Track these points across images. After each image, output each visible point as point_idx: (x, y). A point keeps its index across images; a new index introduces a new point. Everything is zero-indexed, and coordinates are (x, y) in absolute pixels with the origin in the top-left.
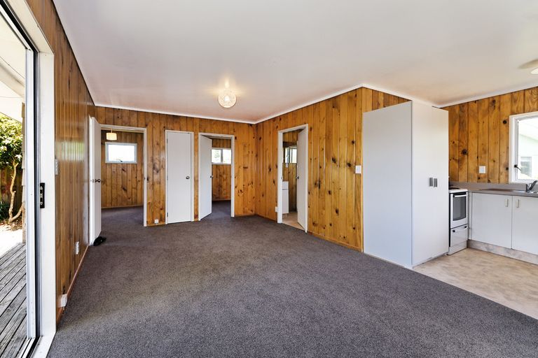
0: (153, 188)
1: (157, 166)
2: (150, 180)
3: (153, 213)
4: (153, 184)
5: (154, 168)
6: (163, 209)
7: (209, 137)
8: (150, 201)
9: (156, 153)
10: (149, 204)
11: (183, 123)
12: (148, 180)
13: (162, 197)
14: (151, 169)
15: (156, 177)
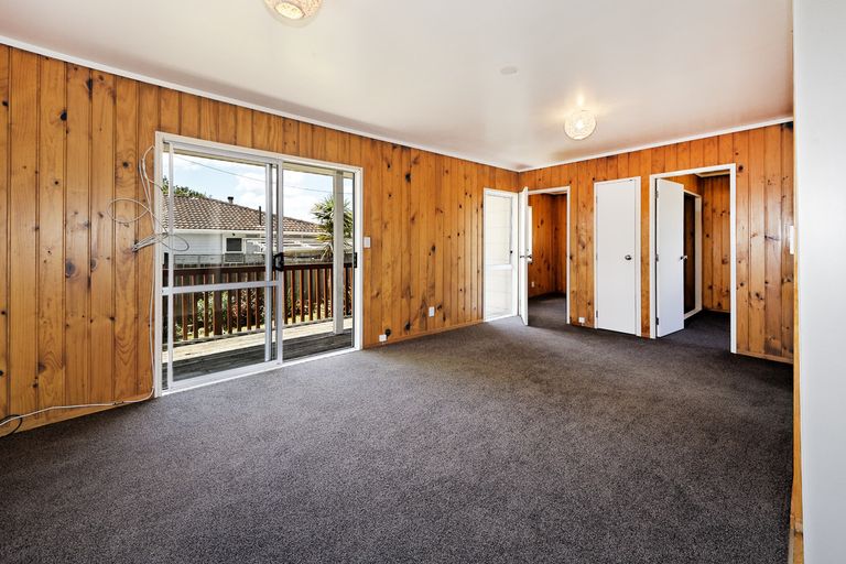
0: (578, 272)
1: (584, 239)
2: (575, 258)
3: (578, 307)
4: (577, 266)
5: (579, 242)
6: (591, 303)
7: (676, 179)
8: (575, 289)
9: (582, 220)
10: (572, 292)
11: (622, 165)
12: (571, 258)
13: (589, 286)
14: (575, 243)
15: (582, 255)
